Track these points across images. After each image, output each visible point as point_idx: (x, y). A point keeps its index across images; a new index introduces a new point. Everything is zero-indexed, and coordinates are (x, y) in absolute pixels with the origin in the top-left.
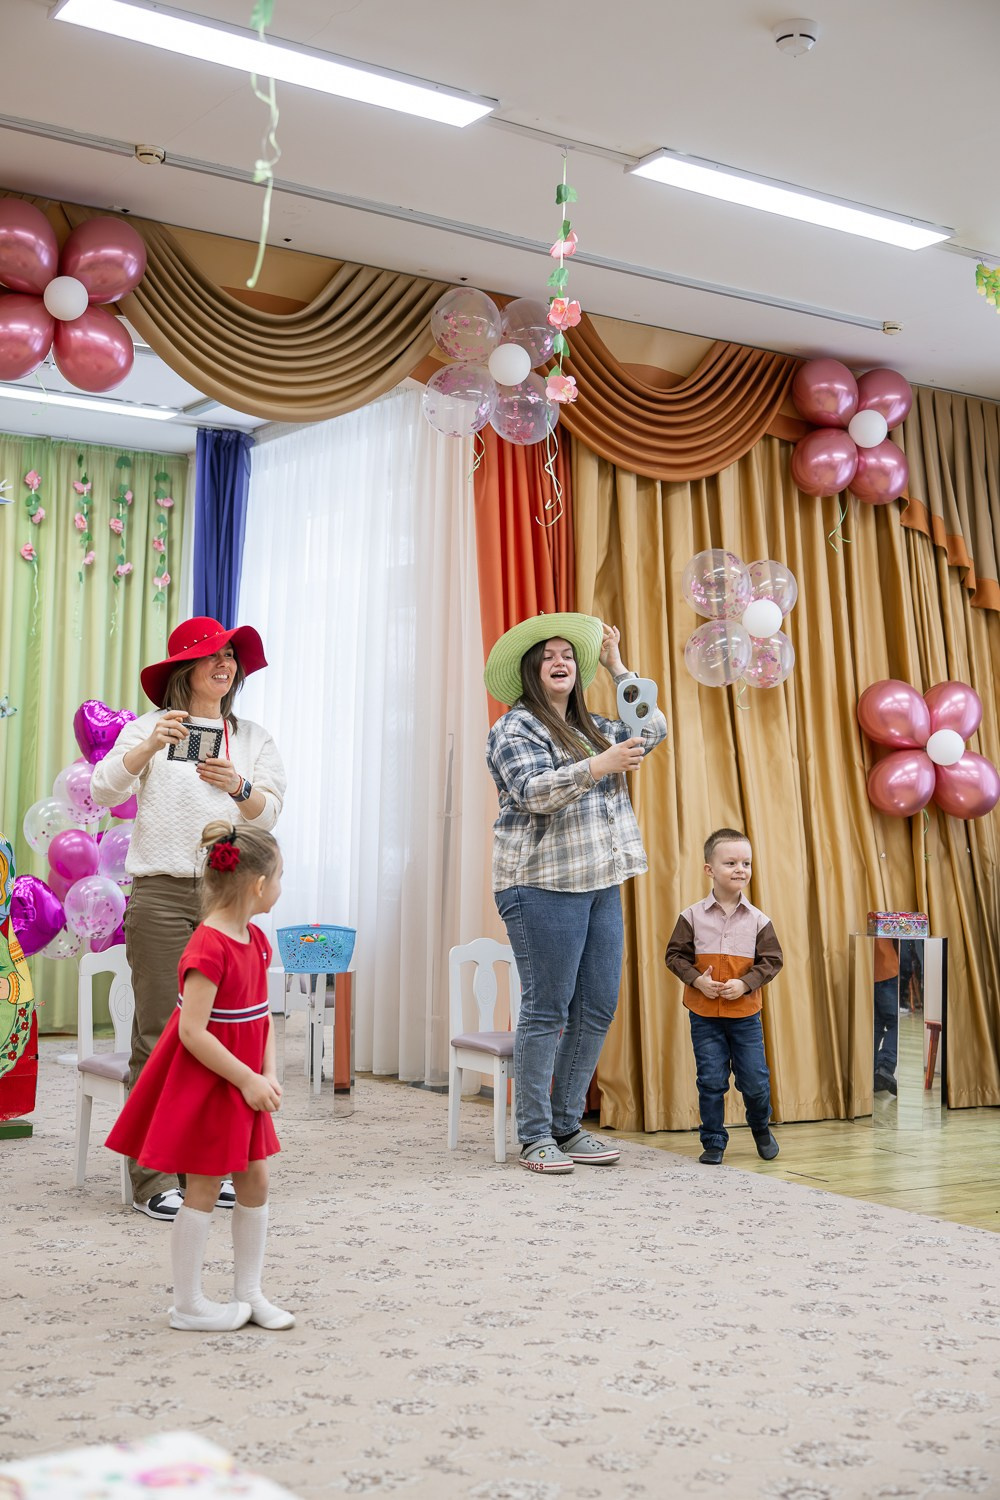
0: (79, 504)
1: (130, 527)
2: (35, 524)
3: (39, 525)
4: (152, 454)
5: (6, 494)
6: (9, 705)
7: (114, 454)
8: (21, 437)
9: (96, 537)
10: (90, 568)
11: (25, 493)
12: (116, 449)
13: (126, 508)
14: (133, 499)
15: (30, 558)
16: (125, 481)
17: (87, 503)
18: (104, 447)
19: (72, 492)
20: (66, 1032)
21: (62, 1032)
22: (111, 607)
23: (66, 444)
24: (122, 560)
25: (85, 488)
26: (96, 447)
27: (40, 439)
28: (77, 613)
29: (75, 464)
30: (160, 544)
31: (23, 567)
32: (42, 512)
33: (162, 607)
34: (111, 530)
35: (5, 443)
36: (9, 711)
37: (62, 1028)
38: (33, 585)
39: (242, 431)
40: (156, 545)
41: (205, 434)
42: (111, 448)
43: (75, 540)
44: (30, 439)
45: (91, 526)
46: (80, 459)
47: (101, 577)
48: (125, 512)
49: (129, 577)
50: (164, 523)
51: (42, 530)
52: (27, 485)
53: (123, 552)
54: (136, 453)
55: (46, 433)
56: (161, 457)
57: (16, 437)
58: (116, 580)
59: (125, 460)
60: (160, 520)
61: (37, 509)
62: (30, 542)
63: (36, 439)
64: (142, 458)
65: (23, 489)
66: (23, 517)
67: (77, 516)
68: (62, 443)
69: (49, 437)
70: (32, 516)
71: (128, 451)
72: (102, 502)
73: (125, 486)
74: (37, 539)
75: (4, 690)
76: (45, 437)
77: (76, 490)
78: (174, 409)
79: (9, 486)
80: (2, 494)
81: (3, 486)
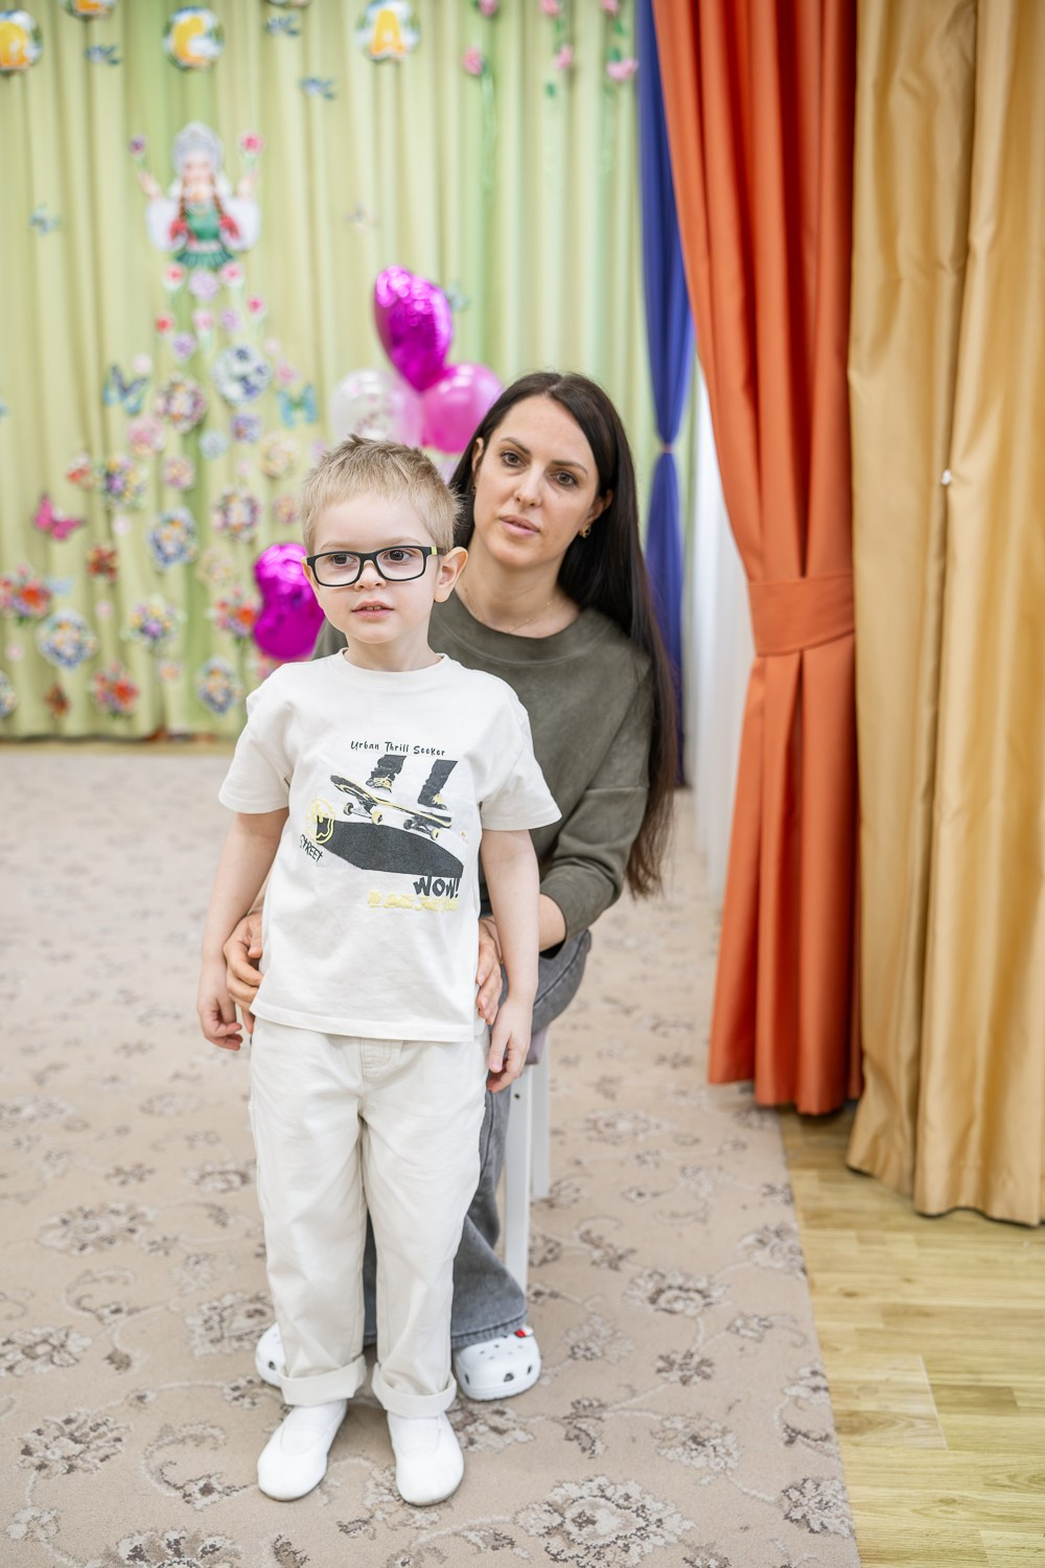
2: (487, 17)
9: (580, 25)
31: (470, 85)
34: (602, 11)
36: (460, 303)
38: (484, 112)
45: (571, 7)
51: (498, 25)
58: (608, 90)
70: (480, 4)
74: (492, 40)
75: (453, 273)
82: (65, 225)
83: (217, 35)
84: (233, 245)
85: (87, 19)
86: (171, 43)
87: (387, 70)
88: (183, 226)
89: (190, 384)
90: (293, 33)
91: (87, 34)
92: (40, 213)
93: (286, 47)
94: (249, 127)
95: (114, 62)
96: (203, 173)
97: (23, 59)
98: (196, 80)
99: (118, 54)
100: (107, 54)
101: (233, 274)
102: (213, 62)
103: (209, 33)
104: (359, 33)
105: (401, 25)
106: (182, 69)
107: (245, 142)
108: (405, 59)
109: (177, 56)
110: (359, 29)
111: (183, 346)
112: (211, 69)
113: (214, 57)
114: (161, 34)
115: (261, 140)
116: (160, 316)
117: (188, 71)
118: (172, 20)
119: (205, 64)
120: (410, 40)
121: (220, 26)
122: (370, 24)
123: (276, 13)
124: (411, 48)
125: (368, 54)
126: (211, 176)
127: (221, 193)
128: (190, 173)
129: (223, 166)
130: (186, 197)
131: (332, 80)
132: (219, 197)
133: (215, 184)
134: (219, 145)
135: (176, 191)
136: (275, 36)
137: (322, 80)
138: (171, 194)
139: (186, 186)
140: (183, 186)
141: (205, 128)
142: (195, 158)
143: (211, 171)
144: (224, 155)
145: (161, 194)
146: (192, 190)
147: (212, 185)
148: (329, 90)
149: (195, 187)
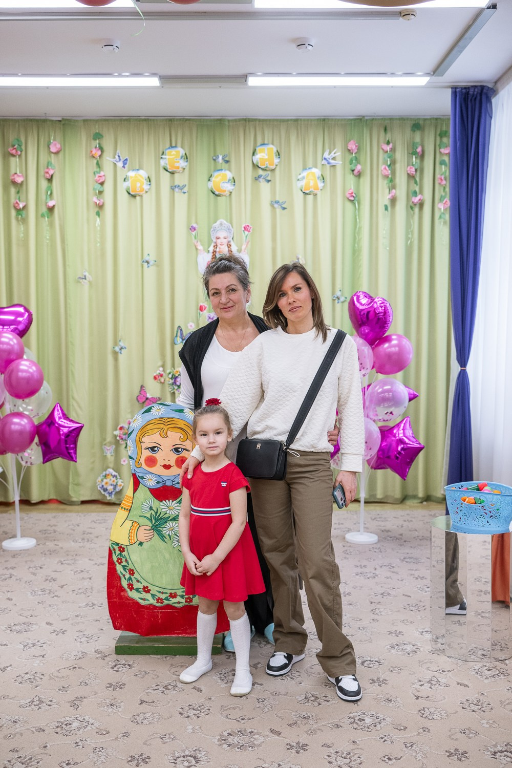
0: (384, 158)
1: (421, 170)
2: (356, 176)
3: (359, 175)
4: (436, 119)
5: (337, 158)
6: (342, 295)
7: (410, 122)
8: (345, 119)
9: (397, 180)
10: (393, 201)
11: (349, 157)
12: (411, 119)
13: (419, 157)
14: (423, 151)
15: (353, 199)
16: (418, 139)
17: (389, 157)
18: (402, 118)
19: (381, 151)
20: (385, 501)
21: (382, 501)
22: (408, 225)
23: (376, 119)
24: (415, 194)
25: (388, 148)
26: (396, 119)
27: (358, 119)
28: (384, 232)
29: (382, 133)
30: (442, 180)
31: (349, 205)
32: (359, 167)
33: (445, 223)
34: (408, 174)
36: (342, 299)
37: (382, 499)
38: (356, 216)
39: (485, 84)
40: (440, 181)
41: (456, 92)
42: (408, 118)
43: (383, 184)
44: (352, 119)
45: (394, 173)
46: (385, 130)
47: (401, 206)
48: (418, 161)
49: (421, 205)
50: (446, 165)
51: (362, 180)
52: (349, 150)
53: (417, 189)
54: (425, 120)
55: (361, 114)
57: (342, 120)
58: (412, 208)
59: (418, 125)
60: (442, 163)
61: (357, 165)
62: (352, 188)
63: (355, 120)
64: (429, 122)
65: (347, 154)
66: (348, 171)
67: (383, 166)
68: (373, 119)
69: (364, 117)
70: (353, 171)
71: (419, 119)
72: (401, 155)
73: (417, 143)
74: (358, 186)
75: (338, 286)
76: (361, 117)
77: (383, 149)
78: (428, 74)
79: (338, 153)
80: (334, 159)
81: (334, 154)
82: (158, 264)
83: (233, 181)
85: (172, 173)
86: (211, 185)
87: (310, 198)
90: (269, 181)
91: (173, 180)
92: (146, 258)
93: (264, 187)
95: (184, 193)
96: (225, 241)
97: (142, 190)
98: (223, 201)
99: (186, 190)
100: (181, 188)
102: (231, 192)
103: (229, 180)
104: (298, 182)
105: (317, 179)
106: (217, 195)
107: (244, 228)
108: (319, 193)
109: (214, 190)
110: (298, 180)
111: (210, 318)
112: (230, 195)
113: (231, 191)
114: (207, 180)
115: (250, 226)
116: (202, 304)
117: (219, 196)
118: (212, 175)
119: (227, 193)
120: (321, 185)
121: (233, 178)
122: (304, 178)
123: (261, 172)
124: (321, 188)
125: (302, 190)
126: (229, 242)
127: (233, 250)
128: (219, 241)
129: (233, 238)
130: (216, 252)
131: (285, 202)
132: (232, 251)
133: (230, 245)
134: (232, 229)
135: (211, 249)
136: (260, 182)
137: (281, 202)
138: (209, 249)
139: (216, 246)
140: (214, 246)
141: (227, 221)
142: (222, 234)
143: (229, 240)
144: (233, 234)
145: (204, 250)
146: (220, 248)
147: (229, 246)
148: (284, 206)
149: (221, 247)
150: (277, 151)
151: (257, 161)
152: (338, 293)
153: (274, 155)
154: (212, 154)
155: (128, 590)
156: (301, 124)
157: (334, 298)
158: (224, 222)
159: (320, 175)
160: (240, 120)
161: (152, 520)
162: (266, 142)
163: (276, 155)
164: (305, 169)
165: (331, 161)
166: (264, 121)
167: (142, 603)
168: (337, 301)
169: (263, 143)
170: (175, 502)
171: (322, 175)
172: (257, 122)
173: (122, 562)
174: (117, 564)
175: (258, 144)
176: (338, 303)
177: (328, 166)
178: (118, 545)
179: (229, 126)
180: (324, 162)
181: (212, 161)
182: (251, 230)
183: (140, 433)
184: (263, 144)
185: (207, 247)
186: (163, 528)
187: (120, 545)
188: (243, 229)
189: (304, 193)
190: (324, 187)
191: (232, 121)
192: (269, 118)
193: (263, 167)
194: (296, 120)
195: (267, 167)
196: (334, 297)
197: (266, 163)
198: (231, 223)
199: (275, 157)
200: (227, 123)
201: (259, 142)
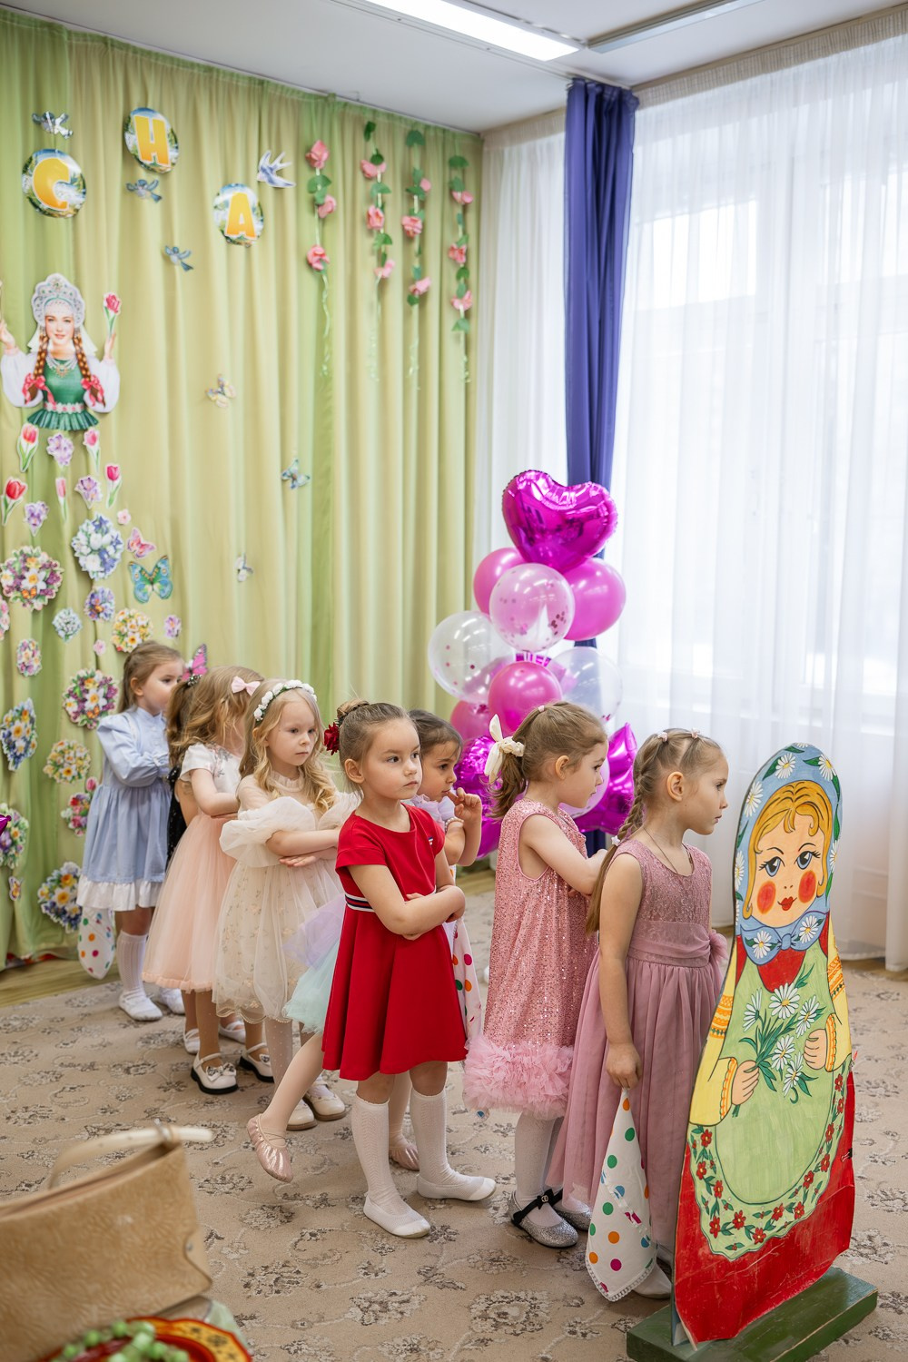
1: (423, 227)
2: (321, 218)
3: (326, 219)
4: (444, 131)
6: (301, 471)
7: (403, 126)
8: (299, 92)
10: (383, 284)
11: (306, 174)
12: (406, 120)
14: (430, 190)
15: (317, 265)
16: (417, 164)
17: (380, 191)
18: (392, 115)
19: (360, 176)
22: (407, 338)
23: (351, 106)
24: (416, 275)
25: (376, 171)
26: (382, 113)
27: (320, 97)
28: (374, 345)
29: (362, 135)
30: (460, 253)
32: (331, 200)
34: (405, 231)
35: (280, 98)
36: (300, 479)
38: (324, 305)
40: (456, 255)
41: (586, 88)
42: (400, 118)
43: (365, 246)
44: (310, 95)
46: (368, 130)
47: (396, 296)
49: (424, 297)
51: (329, 228)
52: (311, 161)
53: (417, 264)
54: (427, 127)
55: (326, 89)
56: (454, 135)
57: (293, 91)
58: (410, 302)
59: (415, 137)
60: (455, 220)
61: (324, 196)
62: (316, 241)
63: (317, 97)
64: (434, 134)
65: (304, 167)
66: (305, 206)
67: (372, 208)
68: (346, 105)
69: (334, 95)
70: (316, 206)
73: (417, 171)
75: (293, 452)
76: (326, 95)
77: (364, 172)
78: (576, 41)
79: (286, 162)
80: (280, 173)
81: (281, 162)
83: (82, 184)
84: (95, 408)
86: (29, 182)
87: (239, 251)
88: (40, 385)
89: (44, 558)
94: (110, 289)
96: (67, 328)
98: (59, 228)
101: (94, 439)
102: (77, 210)
103: (73, 181)
104: (216, 211)
105: (251, 211)
106: (44, 212)
107: (108, 300)
108: (255, 244)
109: (38, 197)
110: (216, 207)
111: (32, 515)
112: (74, 216)
113: (77, 207)
114: (20, 169)
115: (118, 299)
116: (13, 480)
117: (50, 215)
118: (31, 159)
119: (69, 211)
120: (258, 227)
121: (82, 176)
122: (226, 204)
123: (142, 174)
124: (259, 233)
125: (223, 232)
126: (76, 331)
127: (86, 351)
128: (52, 326)
129: (84, 323)
130: (46, 352)
131: (190, 253)
132: (83, 355)
133: (80, 340)
134: (82, 301)
135: (35, 344)
136: (140, 195)
137: (181, 251)
138: (30, 345)
139: (45, 338)
140: (42, 338)
141: (69, 280)
142: (59, 311)
143: (76, 326)
144: (85, 312)
145: (18, 345)
146: (55, 344)
147: (77, 341)
148: (187, 261)
149: (58, 341)
150: (172, 132)
151: (135, 146)
152: (294, 468)
153: (167, 139)
154: (32, 110)
155: (711, 1236)
156: (217, 80)
157: (285, 478)
158: (63, 280)
159: (256, 205)
160: (94, 38)
161: (756, 1044)
162: (150, 106)
163: (171, 141)
164: (227, 185)
165: (275, 178)
166: (143, 52)
167: (732, 1256)
168: (289, 483)
169: (143, 106)
170: (793, 985)
171: (259, 205)
172: (130, 54)
173: (705, 1172)
174: (697, 1178)
175: (135, 107)
176: (293, 487)
177: (270, 186)
178: (702, 1131)
179: (70, 46)
180: (261, 176)
181: (32, 124)
182: (119, 309)
183: (757, 828)
184: (144, 109)
185: (23, 339)
186: (772, 1056)
187: (705, 1129)
188: (105, 304)
189: (227, 238)
190: (263, 231)
191: (77, 34)
192: (154, 49)
193: (148, 163)
194: (209, 70)
195: (154, 164)
196: (284, 475)
197: (153, 154)
198: (78, 284)
199: (168, 144)
200: (65, 37)
201: (136, 101)
